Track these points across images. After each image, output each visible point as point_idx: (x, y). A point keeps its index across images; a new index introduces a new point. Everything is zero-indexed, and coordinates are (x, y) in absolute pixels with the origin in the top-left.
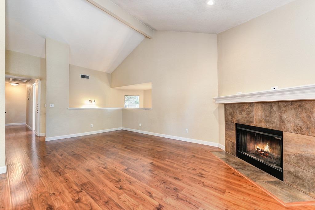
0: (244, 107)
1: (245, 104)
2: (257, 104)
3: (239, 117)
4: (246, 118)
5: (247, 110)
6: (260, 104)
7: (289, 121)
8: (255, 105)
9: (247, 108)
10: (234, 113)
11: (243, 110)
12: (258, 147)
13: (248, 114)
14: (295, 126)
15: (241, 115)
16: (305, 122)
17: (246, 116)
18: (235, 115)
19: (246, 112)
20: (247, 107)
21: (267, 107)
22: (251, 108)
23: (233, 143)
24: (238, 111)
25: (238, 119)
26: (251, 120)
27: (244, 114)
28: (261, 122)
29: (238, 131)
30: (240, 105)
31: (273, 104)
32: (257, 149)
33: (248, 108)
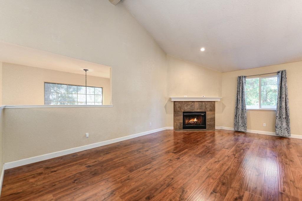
4: (190, 108)
7: (208, 108)
8: (195, 102)
10: (182, 106)
12: (191, 121)
14: (210, 109)
15: (187, 107)
16: (212, 108)
20: (191, 103)
21: (200, 103)
22: (193, 104)
23: (181, 123)
24: (185, 105)
25: (185, 109)
26: (193, 109)
27: (189, 107)
28: (198, 109)
29: (184, 116)
30: (186, 102)
31: (203, 102)
32: (191, 122)
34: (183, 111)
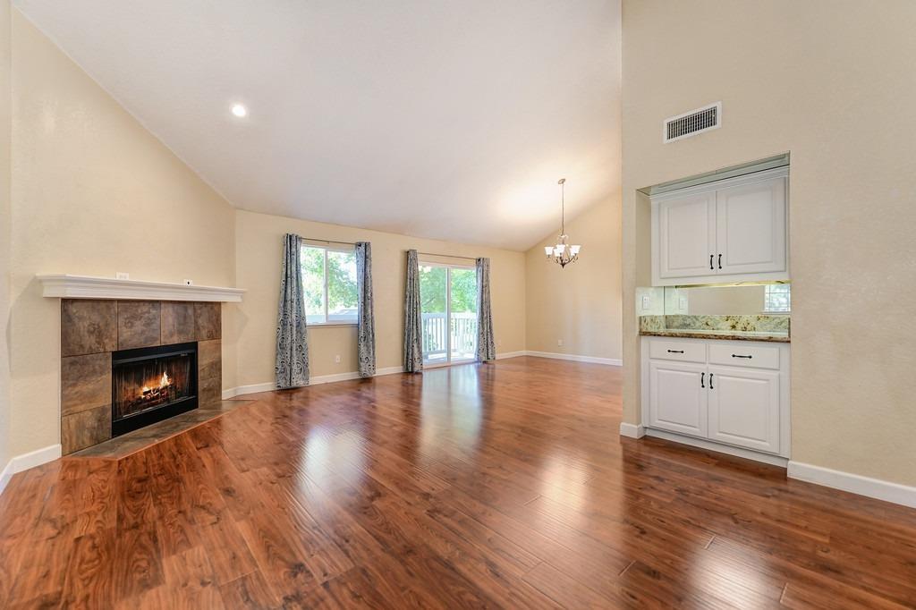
0: (140, 311)
1: (142, 304)
2: (166, 305)
3: (125, 335)
4: (143, 332)
5: (147, 315)
6: (170, 305)
7: (203, 327)
8: (162, 305)
9: (146, 312)
10: (107, 325)
11: (135, 317)
12: (146, 389)
13: (148, 325)
14: (209, 331)
15: (131, 327)
16: (214, 326)
17: (145, 328)
18: (113, 329)
19: (143, 321)
20: (145, 309)
21: (180, 309)
22: (154, 312)
24: (121, 320)
25: (121, 339)
26: (155, 335)
27: (139, 326)
28: (172, 335)
30: (128, 304)
31: (188, 306)
32: (145, 393)
33: (149, 313)
34: (111, 347)
